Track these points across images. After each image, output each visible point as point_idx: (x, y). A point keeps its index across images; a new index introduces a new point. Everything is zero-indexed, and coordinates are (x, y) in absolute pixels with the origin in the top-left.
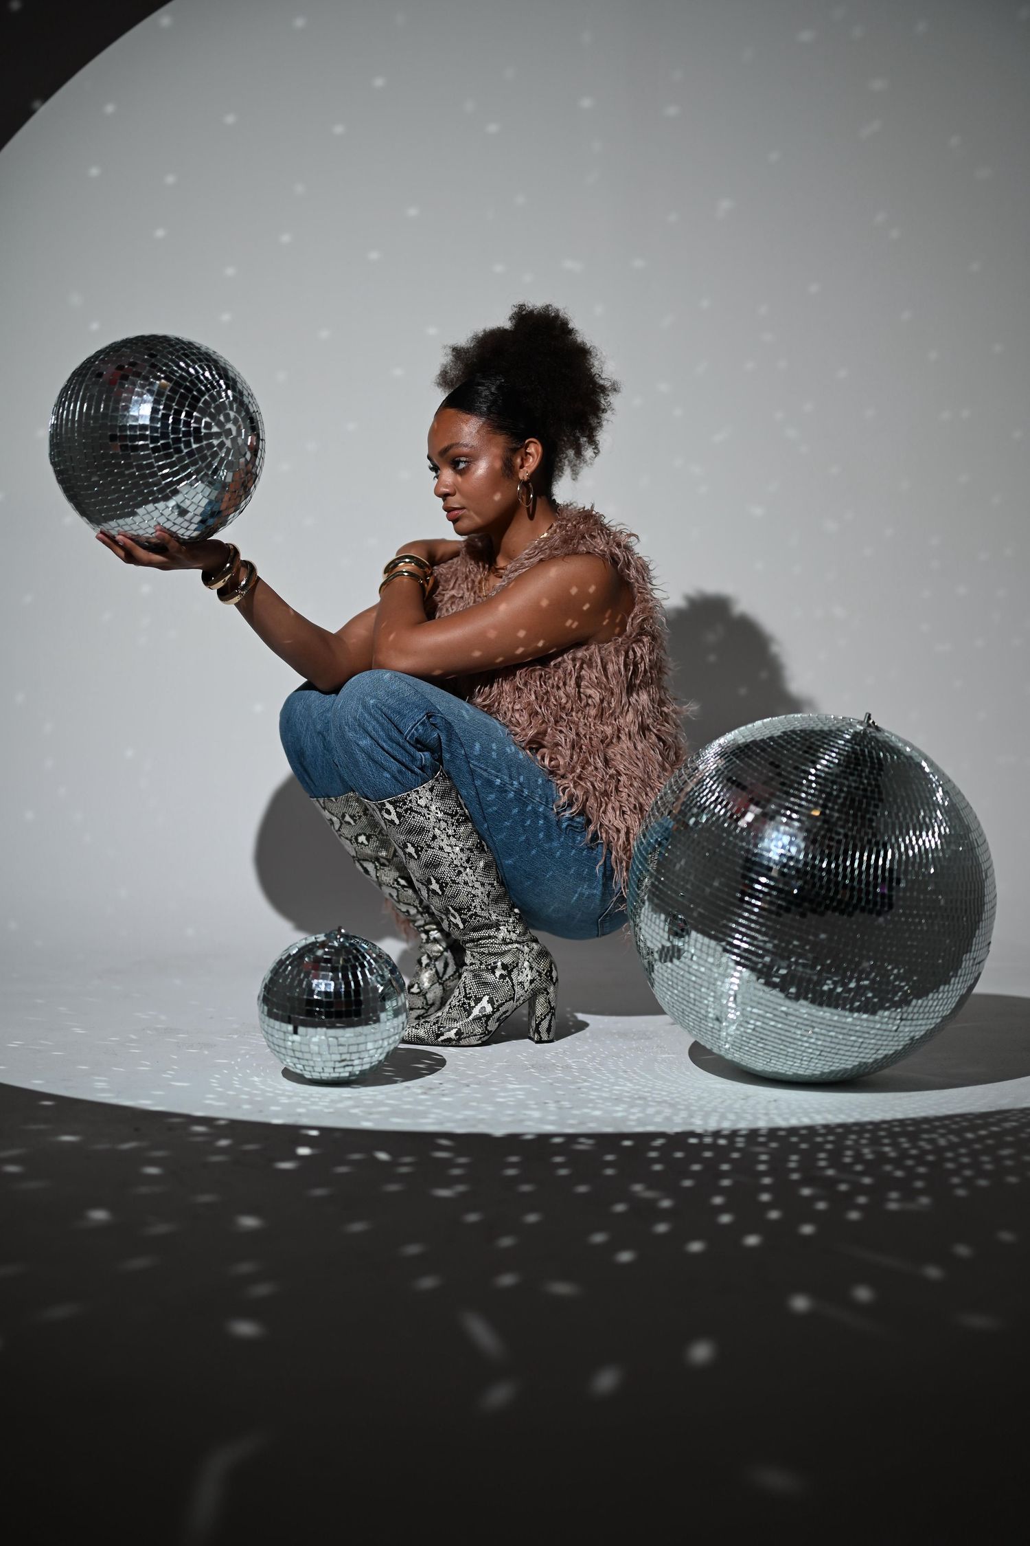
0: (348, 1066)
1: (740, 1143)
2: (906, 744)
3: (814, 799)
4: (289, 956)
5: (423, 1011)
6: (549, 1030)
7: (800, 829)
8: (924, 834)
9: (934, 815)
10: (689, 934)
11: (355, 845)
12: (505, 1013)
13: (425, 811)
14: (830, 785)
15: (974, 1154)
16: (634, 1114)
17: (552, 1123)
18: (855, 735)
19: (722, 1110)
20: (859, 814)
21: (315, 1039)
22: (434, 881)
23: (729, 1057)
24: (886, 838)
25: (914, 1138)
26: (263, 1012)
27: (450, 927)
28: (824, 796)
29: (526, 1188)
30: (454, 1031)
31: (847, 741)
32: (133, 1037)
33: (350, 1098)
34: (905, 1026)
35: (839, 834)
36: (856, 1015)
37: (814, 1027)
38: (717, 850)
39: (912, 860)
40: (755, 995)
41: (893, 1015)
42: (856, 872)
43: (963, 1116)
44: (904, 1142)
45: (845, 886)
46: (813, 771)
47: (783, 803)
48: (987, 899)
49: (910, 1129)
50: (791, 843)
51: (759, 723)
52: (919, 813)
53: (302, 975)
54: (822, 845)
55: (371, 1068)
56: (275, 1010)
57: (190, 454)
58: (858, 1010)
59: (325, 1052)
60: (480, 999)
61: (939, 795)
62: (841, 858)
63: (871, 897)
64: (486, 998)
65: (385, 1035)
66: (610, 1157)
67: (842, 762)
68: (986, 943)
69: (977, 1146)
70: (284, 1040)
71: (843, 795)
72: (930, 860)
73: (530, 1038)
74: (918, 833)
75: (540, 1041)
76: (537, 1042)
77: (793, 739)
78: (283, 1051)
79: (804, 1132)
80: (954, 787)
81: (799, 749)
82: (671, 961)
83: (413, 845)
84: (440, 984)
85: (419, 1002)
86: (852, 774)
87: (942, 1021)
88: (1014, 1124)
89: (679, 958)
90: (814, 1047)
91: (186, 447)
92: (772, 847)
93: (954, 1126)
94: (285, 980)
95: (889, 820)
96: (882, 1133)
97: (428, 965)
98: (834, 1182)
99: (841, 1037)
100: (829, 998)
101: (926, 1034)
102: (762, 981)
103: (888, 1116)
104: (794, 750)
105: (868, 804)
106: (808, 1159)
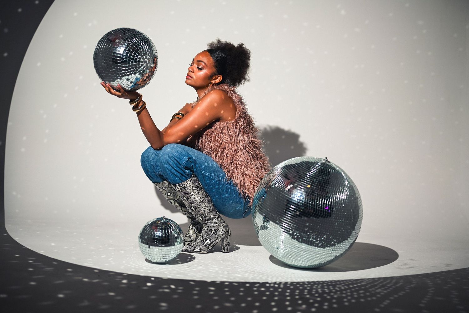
0: (165, 258)
1: (282, 286)
2: (337, 167)
3: (309, 183)
4: (148, 224)
5: (190, 242)
6: (227, 249)
7: (304, 191)
8: (341, 194)
9: (344, 189)
10: (269, 222)
11: (167, 196)
12: (214, 244)
13: (189, 187)
14: (313, 178)
15: (352, 292)
16: (251, 276)
17: (225, 278)
18: (322, 163)
19: (277, 276)
20: (322, 188)
21: (155, 250)
22: (193, 207)
23: (281, 260)
24: (330, 195)
25: (334, 286)
26: (140, 241)
27: (198, 219)
28: (311, 182)
29: (216, 298)
30: (199, 249)
31: (319, 165)
32: (101, 247)
33: (165, 268)
34: (334, 252)
35: (315, 193)
36: (319, 248)
37: (306, 252)
38: (279, 197)
39: (337, 202)
40: (288, 241)
41: (330, 249)
42: (320, 205)
43: (350, 280)
44: (331, 288)
45: (317, 209)
46: (309, 174)
47: (299, 183)
48: (360, 215)
49: (334, 283)
50: (301, 196)
51: (293, 159)
52: (340, 188)
53: (152, 230)
54: (310, 196)
55: (172, 259)
56: (143, 241)
57: (132, 65)
58: (320, 247)
59: (158, 254)
60: (207, 240)
61: (347, 183)
62: (316, 201)
63: (324, 213)
64: (209, 239)
65: (176, 249)
66: (242, 289)
67: (317, 172)
68: (359, 228)
69: (353, 290)
70: (146, 250)
71: (317, 182)
72: (343, 203)
73: (222, 252)
74: (339, 194)
75: (225, 253)
76: (224, 253)
77: (303, 164)
78: (145, 253)
79: (301, 283)
80: (351, 180)
81: (305, 167)
82: (264, 230)
83: (186, 197)
84: (195, 234)
85: (189, 239)
86: (320, 175)
87: (345, 251)
88: (365, 283)
89: (266, 229)
90: (306, 258)
91: (131, 63)
92: (295, 197)
93: (347, 283)
94: (147, 232)
95: (331, 190)
96: (325, 285)
97: (192, 228)
98: (309, 299)
99: (314, 255)
100: (311, 243)
101: (340, 255)
102: (291, 237)
103: (327, 280)
104: (303, 167)
105: (325, 185)
106: (302, 292)
